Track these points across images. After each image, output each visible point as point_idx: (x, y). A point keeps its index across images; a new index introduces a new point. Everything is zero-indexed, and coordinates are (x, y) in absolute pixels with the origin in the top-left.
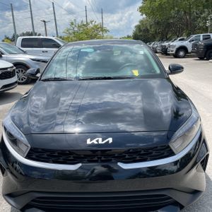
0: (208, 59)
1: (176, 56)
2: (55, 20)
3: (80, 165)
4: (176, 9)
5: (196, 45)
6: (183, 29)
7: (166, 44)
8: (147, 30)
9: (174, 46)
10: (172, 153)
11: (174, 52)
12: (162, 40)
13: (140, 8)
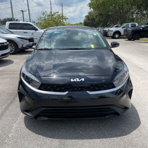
0: (134, 40)
1: (113, 37)
2: (29, 10)
3: (67, 92)
4: (114, 5)
5: (126, 30)
6: (118, 20)
7: (106, 29)
8: (93, 19)
9: (112, 31)
10: (114, 87)
11: (112, 35)
12: (104, 26)
13: (89, 4)
